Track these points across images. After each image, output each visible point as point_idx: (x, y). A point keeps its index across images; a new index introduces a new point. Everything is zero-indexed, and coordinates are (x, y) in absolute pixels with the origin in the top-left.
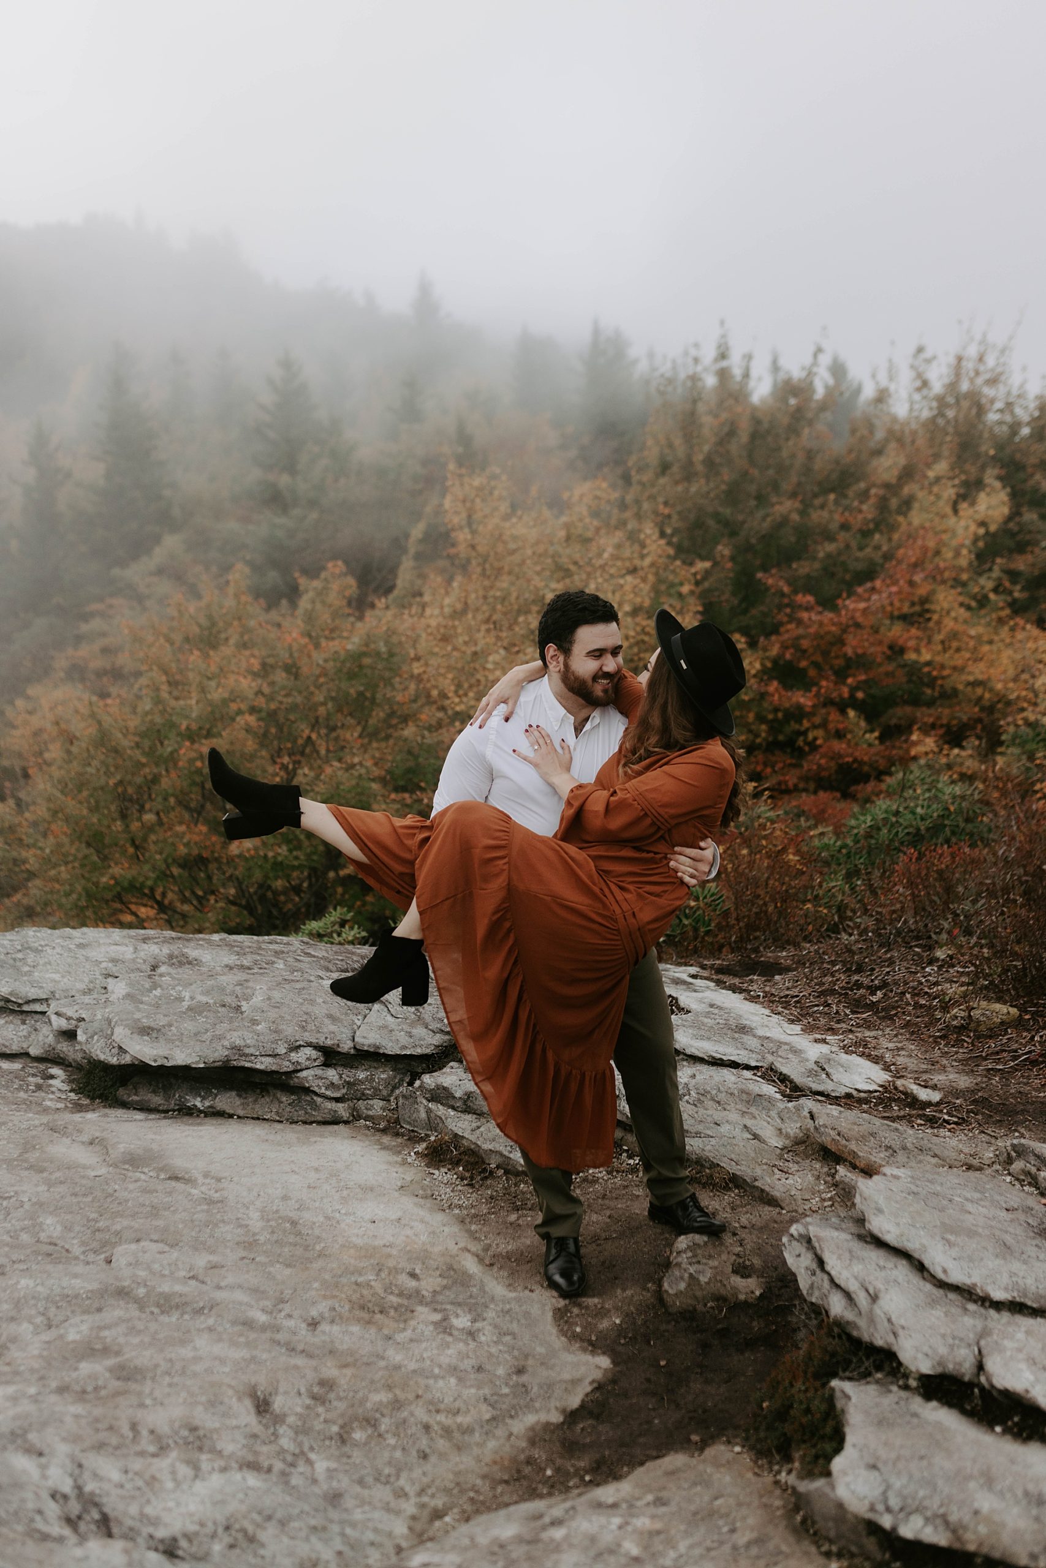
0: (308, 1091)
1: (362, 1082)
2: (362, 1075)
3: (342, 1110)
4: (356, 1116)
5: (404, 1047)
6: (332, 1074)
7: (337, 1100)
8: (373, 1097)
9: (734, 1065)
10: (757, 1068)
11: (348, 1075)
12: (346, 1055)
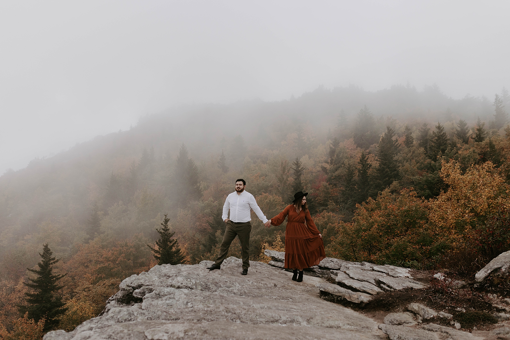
0: (315, 272)
1: (325, 272)
2: (325, 271)
3: (320, 275)
4: (323, 277)
5: (332, 267)
6: (320, 270)
7: (320, 274)
8: (326, 275)
9: (382, 272)
10: (386, 273)
11: (322, 271)
12: (323, 267)
